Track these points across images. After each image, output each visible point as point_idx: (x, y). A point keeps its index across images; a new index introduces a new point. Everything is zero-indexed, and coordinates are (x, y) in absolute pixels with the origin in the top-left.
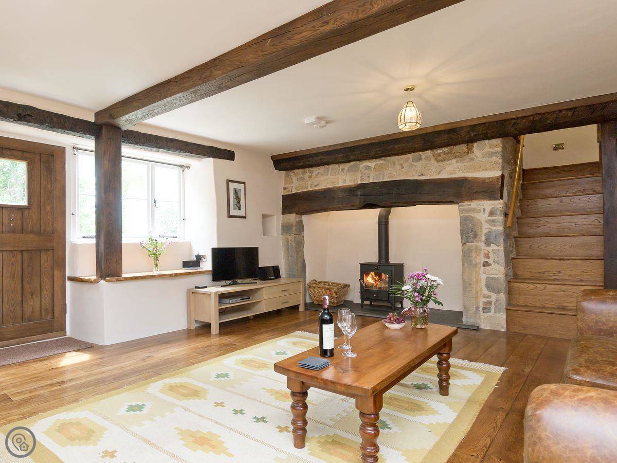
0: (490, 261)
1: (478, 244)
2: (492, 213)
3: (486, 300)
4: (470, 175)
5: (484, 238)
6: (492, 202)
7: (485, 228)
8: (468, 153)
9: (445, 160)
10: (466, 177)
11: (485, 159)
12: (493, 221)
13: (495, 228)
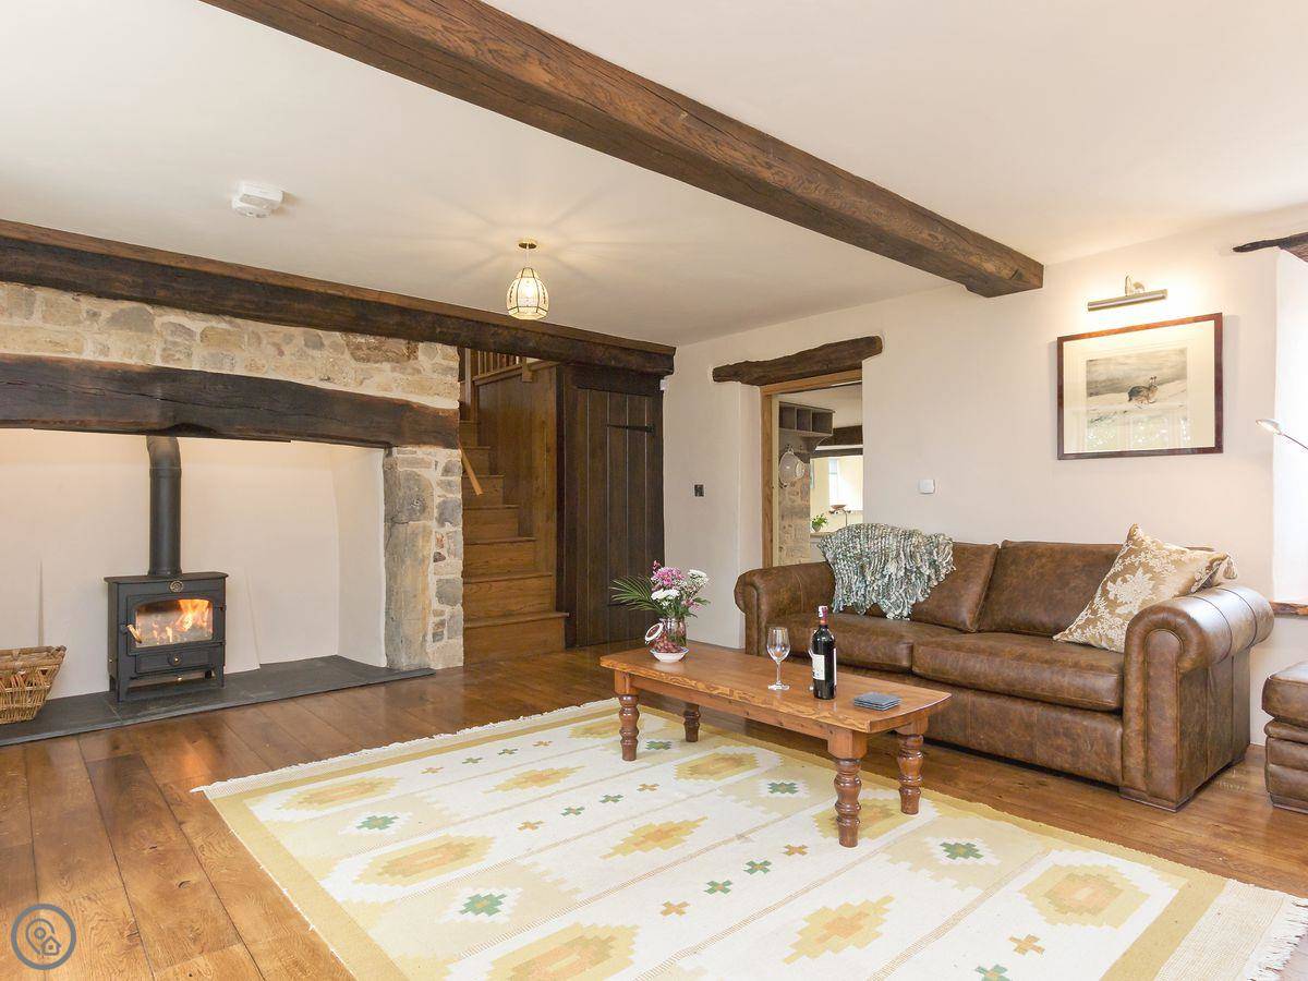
0: (444, 552)
1: (429, 523)
2: (447, 471)
3: (437, 619)
4: (415, 398)
5: (436, 513)
6: (448, 451)
7: (437, 496)
8: (409, 357)
9: (368, 361)
10: (408, 402)
11: (435, 376)
12: (449, 484)
13: (451, 495)
